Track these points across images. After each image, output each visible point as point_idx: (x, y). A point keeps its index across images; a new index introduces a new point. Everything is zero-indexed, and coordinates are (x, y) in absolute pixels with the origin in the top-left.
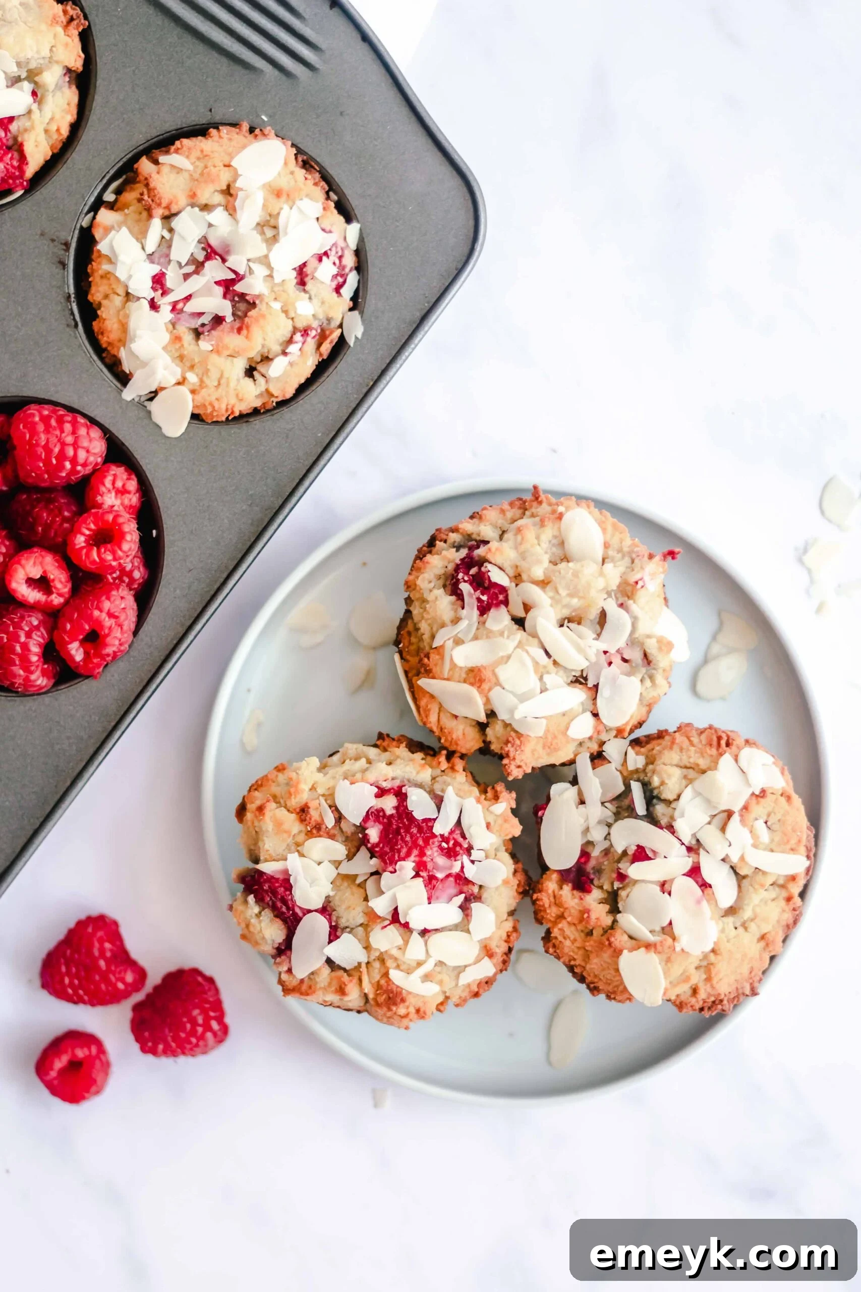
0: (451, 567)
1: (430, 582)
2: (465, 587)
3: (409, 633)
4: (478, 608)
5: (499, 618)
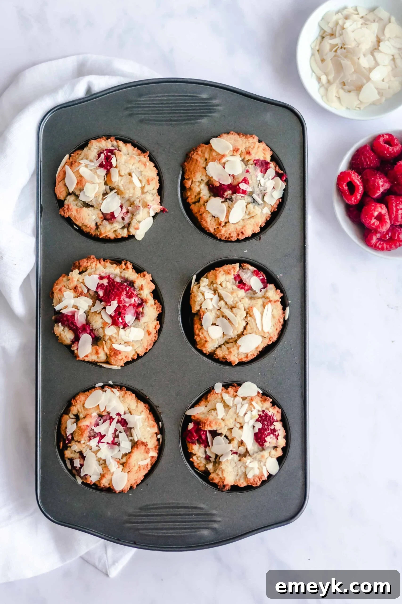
0: (105, 148)
1: (97, 146)
2: (102, 156)
3: (78, 154)
4: (100, 164)
5: (102, 172)
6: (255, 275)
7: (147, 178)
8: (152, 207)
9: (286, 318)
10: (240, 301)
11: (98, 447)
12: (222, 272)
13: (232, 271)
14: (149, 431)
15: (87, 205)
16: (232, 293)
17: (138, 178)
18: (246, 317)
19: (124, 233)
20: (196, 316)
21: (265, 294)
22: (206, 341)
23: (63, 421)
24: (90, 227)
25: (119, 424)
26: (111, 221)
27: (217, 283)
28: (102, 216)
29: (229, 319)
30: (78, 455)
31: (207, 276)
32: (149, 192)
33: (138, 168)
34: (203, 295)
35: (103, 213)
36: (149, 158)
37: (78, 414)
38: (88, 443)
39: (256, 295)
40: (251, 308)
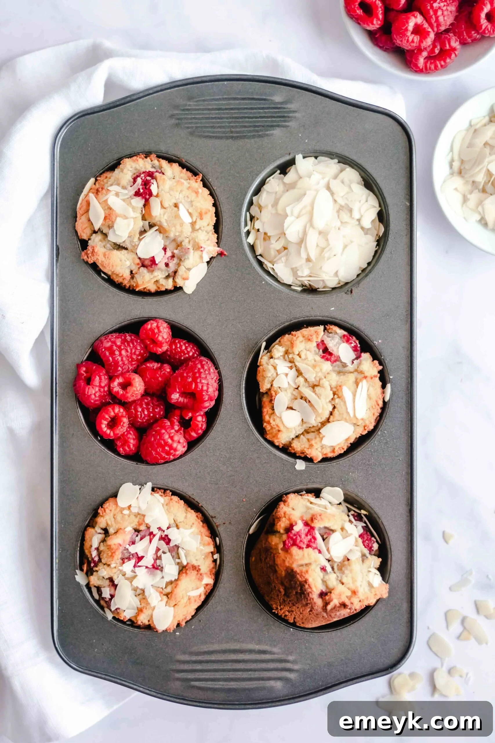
0: (143, 170)
1: (132, 168)
2: (139, 180)
3: (106, 177)
4: (136, 192)
5: (139, 202)
6: (344, 341)
7: (199, 211)
8: (206, 250)
9: (387, 399)
10: (325, 378)
11: (135, 572)
12: (301, 338)
13: (314, 337)
14: (202, 550)
15: (119, 247)
16: (314, 367)
17: (188, 210)
18: (332, 399)
19: (169, 285)
20: (265, 396)
21: (358, 367)
22: (279, 431)
23: (87, 537)
24: (122, 276)
25: (162, 542)
26: (151, 269)
27: (293, 353)
28: (138, 261)
29: (309, 401)
30: (107, 582)
31: (280, 341)
32: (202, 228)
33: (188, 197)
34: (275, 368)
35: (139, 258)
36: (202, 182)
37: (108, 528)
38: (121, 568)
39: (347, 369)
40: (340, 386)
